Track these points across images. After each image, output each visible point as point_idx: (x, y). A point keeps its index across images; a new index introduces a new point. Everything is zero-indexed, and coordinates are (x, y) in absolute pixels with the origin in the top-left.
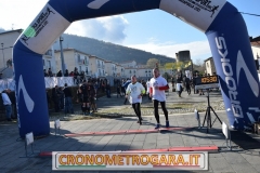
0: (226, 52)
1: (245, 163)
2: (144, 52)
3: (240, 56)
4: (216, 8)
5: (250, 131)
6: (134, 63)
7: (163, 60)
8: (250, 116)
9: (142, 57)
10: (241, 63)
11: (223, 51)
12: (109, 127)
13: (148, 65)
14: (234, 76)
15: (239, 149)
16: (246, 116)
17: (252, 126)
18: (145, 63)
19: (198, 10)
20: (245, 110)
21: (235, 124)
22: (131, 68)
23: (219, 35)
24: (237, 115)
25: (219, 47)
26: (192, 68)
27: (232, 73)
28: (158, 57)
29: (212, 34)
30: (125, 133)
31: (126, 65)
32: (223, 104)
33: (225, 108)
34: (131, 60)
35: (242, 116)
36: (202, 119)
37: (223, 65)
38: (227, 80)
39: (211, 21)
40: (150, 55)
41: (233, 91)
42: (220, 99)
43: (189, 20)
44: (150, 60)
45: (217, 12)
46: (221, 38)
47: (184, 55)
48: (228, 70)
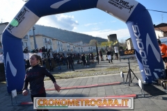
0: (139, 35)
1: (153, 104)
2: (87, 36)
3: (148, 36)
4: (132, 7)
5: (156, 84)
6: (81, 43)
7: (100, 40)
8: (155, 74)
9: (86, 38)
10: (149, 41)
11: (137, 34)
12: (66, 84)
13: (90, 44)
14: (145, 50)
15: (149, 95)
16: (153, 74)
17: (157, 81)
18: (88, 43)
19: (121, 8)
20: (152, 71)
21: (146, 80)
22: (80, 46)
23: (134, 24)
24: (147, 74)
25: (135, 31)
26: (118, 45)
27: (143, 48)
28: (96, 38)
29: (130, 23)
30: (77, 88)
31: (76, 44)
32: (138, 67)
33: (140, 70)
34: (79, 41)
35: (150, 75)
36: (125, 77)
37: (138, 43)
38: (140, 52)
39: (129, 15)
40: (91, 37)
41: (144, 59)
42: (136, 64)
43: (116, 15)
44: (91, 41)
45: (133, 10)
46: (136, 26)
47: (113, 37)
48: (141, 46)
